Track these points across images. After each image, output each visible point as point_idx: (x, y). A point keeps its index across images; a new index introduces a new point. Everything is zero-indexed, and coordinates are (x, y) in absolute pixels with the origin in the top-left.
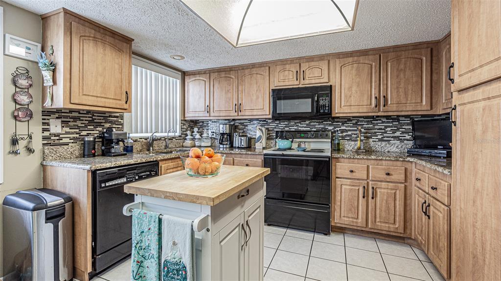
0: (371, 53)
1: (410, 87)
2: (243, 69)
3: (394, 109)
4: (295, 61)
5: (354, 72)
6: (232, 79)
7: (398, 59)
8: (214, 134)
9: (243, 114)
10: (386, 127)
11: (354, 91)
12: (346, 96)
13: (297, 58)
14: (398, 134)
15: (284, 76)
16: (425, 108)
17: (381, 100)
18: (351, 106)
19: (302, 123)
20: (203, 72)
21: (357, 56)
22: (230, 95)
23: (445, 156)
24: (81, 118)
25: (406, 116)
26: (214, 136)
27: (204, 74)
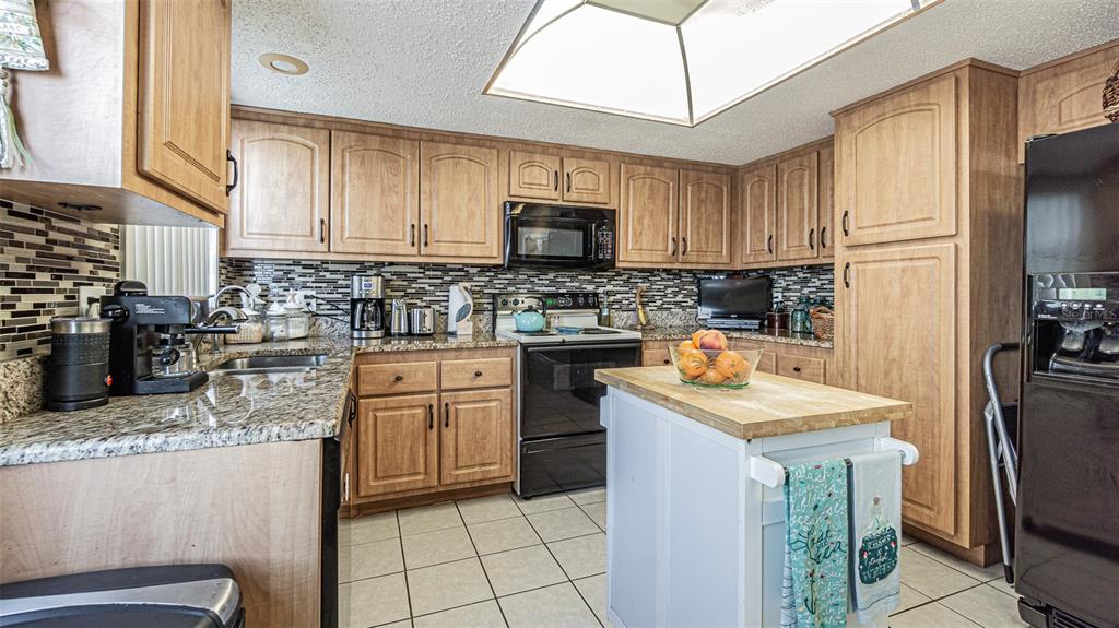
0: (666, 164)
1: (711, 227)
2: (432, 140)
3: (695, 260)
4: (550, 150)
5: (646, 192)
6: (402, 161)
7: (698, 183)
8: (313, 302)
9: (433, 253)
10: (667, 287)
11: (646, 225)
12: (634, 233)
13: (556, 146)
14: (679, 298)
15: (530, 176)
16: (725, 261)
17: (680, 244)
18: (641, 250)
19: (541, 277)
20: (301, 122)
21: (652, 166)
22: (394, 200)
23: (757, 327)
24: (18, 237)
25: (689, 271)
26: (313, 308)
27: (305, 126)
